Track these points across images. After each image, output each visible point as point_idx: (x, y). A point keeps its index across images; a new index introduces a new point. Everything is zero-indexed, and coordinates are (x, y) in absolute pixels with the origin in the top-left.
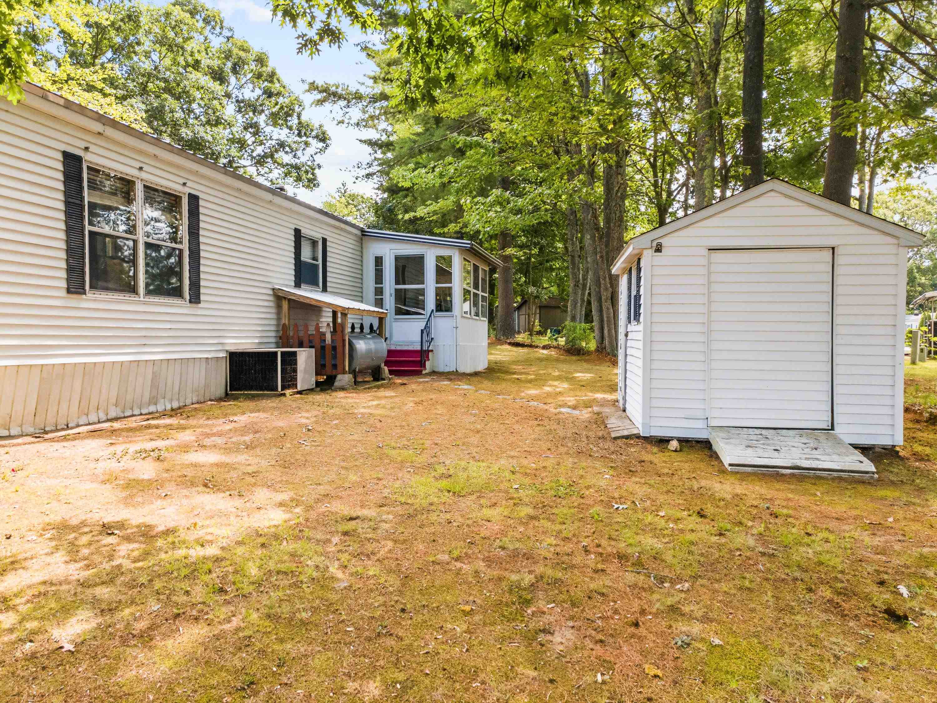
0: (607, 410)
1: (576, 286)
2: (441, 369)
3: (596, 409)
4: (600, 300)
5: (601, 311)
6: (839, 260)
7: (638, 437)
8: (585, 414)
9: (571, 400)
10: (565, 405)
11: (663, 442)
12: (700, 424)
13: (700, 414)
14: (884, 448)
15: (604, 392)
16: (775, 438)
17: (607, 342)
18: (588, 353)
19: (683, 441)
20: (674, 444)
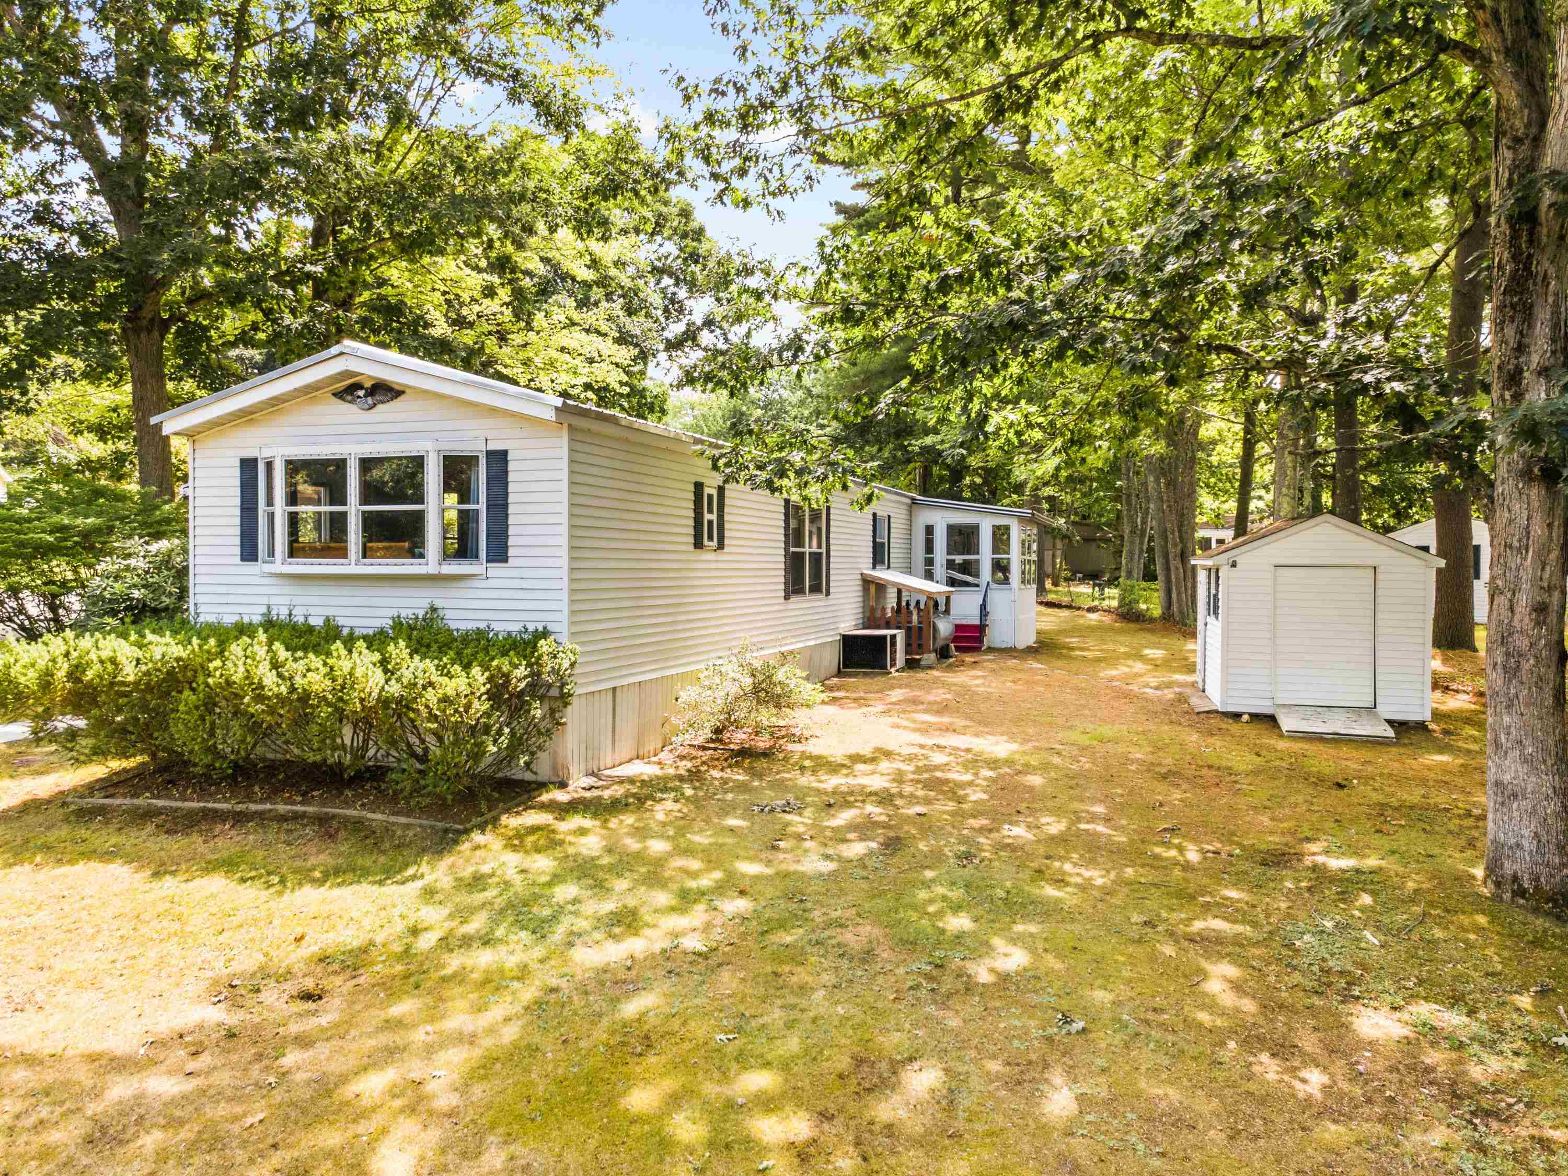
0: (1188, 691)
1: (1133, 532)
2: (998, 644)
3: (1177, 690)
4: (1166, 556)
5: (1168, 569)
6: (1380, 576)
7: (1217, 712)
8: (1169, 694)
9: (1154, 682)
10: (1147, 686)
11: (1237, 716)
12: (1268, 703)
13: (1268, 695)
14: (1416, 722)
15: (1181, 672)
16: (1327, 714)
17: (1175, 608)
18: (1152, 620)
19: (1252, 715)
20: (1245, 718)
